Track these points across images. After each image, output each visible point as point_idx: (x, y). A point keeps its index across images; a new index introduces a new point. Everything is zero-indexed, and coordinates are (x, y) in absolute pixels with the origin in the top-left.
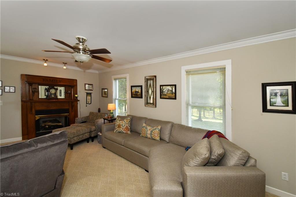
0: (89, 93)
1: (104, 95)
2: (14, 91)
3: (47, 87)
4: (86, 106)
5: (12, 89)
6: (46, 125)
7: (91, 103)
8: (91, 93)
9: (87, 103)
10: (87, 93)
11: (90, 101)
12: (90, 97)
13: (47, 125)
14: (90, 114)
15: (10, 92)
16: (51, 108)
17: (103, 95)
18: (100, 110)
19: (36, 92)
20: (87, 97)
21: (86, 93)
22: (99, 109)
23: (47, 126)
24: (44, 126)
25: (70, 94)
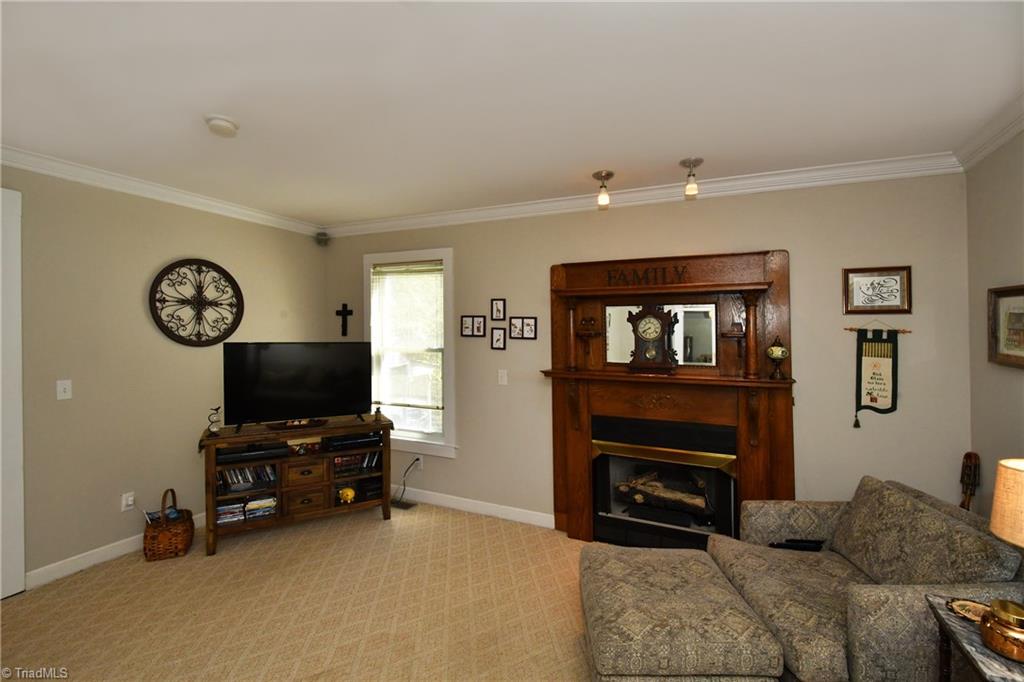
0: (877, 333)
1: (1010, 342)
2: (532, 336)
3: (635, 310)
4: (857, 425)
5: (528, 325)
6: (635, 491)
7: (893, 408)
8: (893, 335)
9: (865, 401)
10: (862, 334)
11: (889, 394)
12: (890, 361)
13: (640, 492)
14: (858, 495)
15: (523, 338)
16: (650, 416)
17: (1003, 349)
18: (977, 467)
19: (595, 333)
20: (865, 359)
21: (855, 335)
22: (968, 456)
23: (639, 498)
24: (625, 494)
25: (739, 342)
